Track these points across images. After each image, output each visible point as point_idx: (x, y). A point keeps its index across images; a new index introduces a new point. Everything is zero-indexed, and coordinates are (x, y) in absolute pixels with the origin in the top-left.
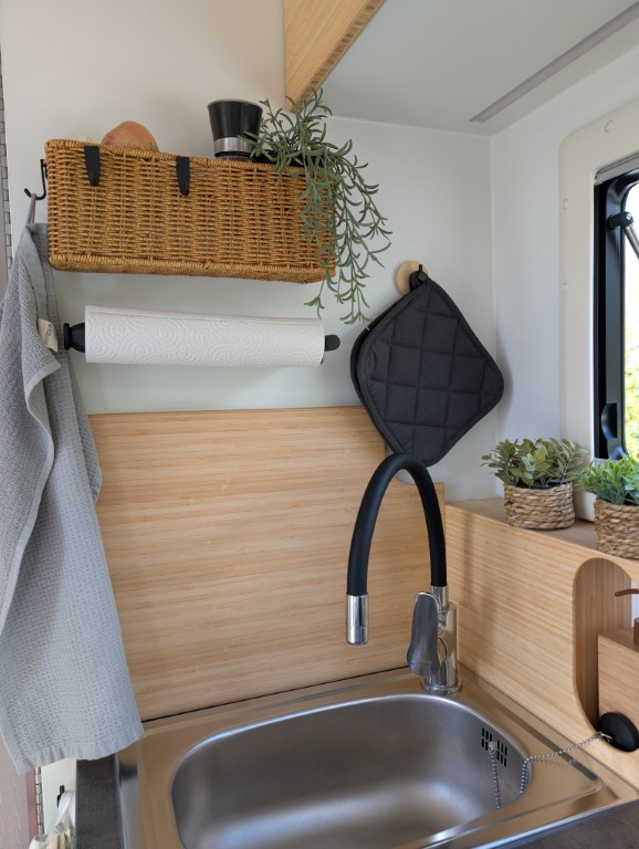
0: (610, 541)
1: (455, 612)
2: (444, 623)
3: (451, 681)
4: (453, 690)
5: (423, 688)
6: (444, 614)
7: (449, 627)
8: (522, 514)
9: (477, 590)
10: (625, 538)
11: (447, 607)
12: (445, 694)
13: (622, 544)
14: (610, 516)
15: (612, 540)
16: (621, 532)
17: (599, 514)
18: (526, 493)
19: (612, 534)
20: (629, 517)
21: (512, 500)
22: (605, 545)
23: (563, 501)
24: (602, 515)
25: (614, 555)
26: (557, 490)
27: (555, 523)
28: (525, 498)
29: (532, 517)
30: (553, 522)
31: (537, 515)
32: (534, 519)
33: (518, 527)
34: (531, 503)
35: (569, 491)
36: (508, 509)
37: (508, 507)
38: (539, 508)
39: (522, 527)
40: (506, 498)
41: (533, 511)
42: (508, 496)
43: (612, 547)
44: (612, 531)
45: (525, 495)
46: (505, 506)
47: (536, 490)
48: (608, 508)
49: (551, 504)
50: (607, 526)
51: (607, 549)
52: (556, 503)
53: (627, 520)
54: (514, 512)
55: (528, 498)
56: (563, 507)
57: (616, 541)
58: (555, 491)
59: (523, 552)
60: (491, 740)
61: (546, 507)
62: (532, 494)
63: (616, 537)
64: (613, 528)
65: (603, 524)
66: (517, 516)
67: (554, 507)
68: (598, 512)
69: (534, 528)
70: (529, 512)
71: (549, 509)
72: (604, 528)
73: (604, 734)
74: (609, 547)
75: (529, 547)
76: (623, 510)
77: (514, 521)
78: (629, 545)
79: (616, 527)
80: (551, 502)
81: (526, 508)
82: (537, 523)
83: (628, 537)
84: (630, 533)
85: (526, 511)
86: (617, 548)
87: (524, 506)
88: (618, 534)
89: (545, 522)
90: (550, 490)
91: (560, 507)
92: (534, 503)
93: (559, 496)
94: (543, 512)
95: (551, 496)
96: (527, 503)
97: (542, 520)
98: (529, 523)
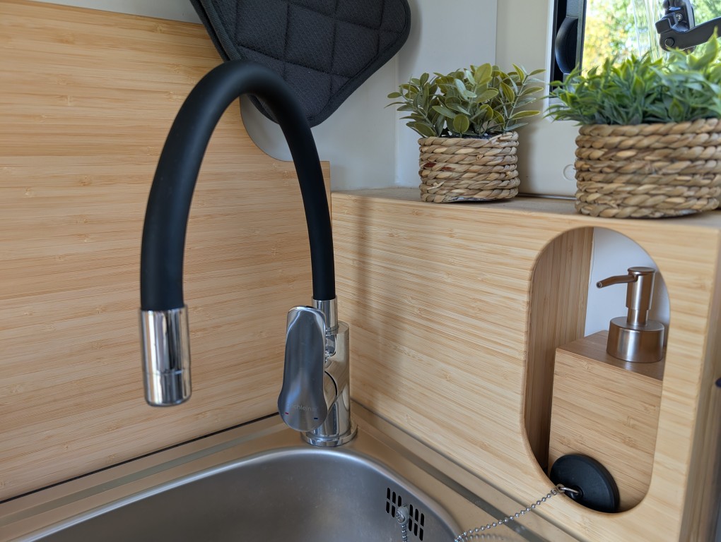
0: (610, 194)
1: (347, 333)
2: (332, 351)
3: (342, 427)
4: (346, 438)
5: (304, 441)
6: (333, 338)
7: (339, 356)
8: (448, 179)
9: (375, 303)
10: (639, 184)
11: (336, 328)
12: (334, 446)
13: (632, 193)
14: (617, 148)
15: (615, 191)
16: (634, 173)
17: (592, 150)
18: (455, 145)
19: (616, 181)
20: (653, 144)
21: (432, 161)
22: (600, 202)
23: (507, 157)
24: (599, 149)
25: (614, 217)
26: (502, 138)
27: (496, 192)
28: (453, 154)
29: (463, 182)
30: (493, 190)
31: (470, 178)
32: (466, 186)
33: (440, 203)
34: (462, 160)
35: (515, 144)
36: (427, 176)
37: (426, 173)
38: (475, 168)
39: (447, 201)
40: (422, 160)
41: (466, 172)
42: (426, 156)
43: (612, 203)
44: (618, 174)
45: (453, 149)
46: (420, 173)
47: (472, 139)
48: (613, 134)
49: (492, 160)
50: (609, 167)
51: (601, 208)
52: (499, 160)
53: (648, 149)
54: (435, 178)
55: (458, 152)
56: (507, 167)
57: (623, 192)
58: (499, 140)
59: (447, 238)
60: (400, 505)
61: (484, 165)
62: (465, 146)
63: (624, 183)
64: (620, 168)
65: (600, 165)
66: (440, 184)
67: (495, 166)
68: (591, 147)
69: (465, 200)
70: (459, 174)
71: (489, 168)
72: (601, 172)
73: (566, 486)
74: (605, 204)
75: (456, 230)
76: (642, 133)
77: (434, 193)
78: (647, 194)
79: (626, 165)
80: (493, 158)
81: (454, 169)
82: (471, 192)
83: (646, 180)
84: (650, 174)
85: (454, 175)
86: (622, 203)
87: (452, 166)
88: (628, 177)
89: (482, 190)
90: (491, 139)
91: (504, 166)
92: (467, 160)
93: (504, 148)
94: (480, 174)
95: (492, 148)
96: (456, 161)
97: (477, 187)
98: (457, 193)
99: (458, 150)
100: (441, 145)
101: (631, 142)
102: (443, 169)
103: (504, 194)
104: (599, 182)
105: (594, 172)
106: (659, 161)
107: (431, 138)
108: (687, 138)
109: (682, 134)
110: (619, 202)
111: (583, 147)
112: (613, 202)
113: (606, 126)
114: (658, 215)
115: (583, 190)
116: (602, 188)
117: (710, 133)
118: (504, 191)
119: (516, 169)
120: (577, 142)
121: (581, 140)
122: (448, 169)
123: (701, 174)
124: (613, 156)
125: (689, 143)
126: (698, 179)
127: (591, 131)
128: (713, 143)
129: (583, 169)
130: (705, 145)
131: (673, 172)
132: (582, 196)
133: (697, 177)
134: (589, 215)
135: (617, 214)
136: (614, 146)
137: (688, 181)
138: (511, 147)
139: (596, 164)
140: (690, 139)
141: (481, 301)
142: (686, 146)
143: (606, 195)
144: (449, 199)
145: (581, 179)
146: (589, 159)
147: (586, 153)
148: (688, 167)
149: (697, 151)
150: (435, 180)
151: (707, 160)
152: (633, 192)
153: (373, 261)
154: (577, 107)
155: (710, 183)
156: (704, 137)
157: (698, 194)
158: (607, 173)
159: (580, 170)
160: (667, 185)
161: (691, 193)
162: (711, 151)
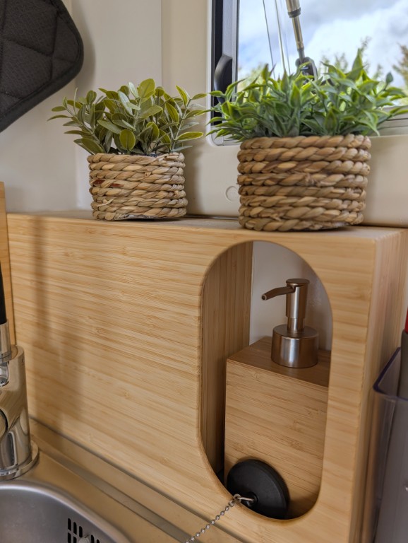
0: (273, 207)
4: (26, 467)
7: (13, 384)
8: (117, 196)
9: (54, 324)
10: (300, 196)
13: (293, 206)
14: (278, 159)
15: (277, 203)
16: (296, 185)
17: (253, 163)
18: (123, 161)
19: (278, 194)
20: (311, 156)
21: (101, 177)
22: (263, 216)
23: (174, 176)
24: (261, 161)
25: (277, 230)
26: (168, 157)
27: (165, 210)
28: (121, 170)
29: (133, 199)
30: (163, 208)
31: (140, 196)
32: (135, 203)
33: (111, 221)
34: (131, 177)
35: (181, 164)
36: (96, 194)
37: (96, 190)
38: (143, 185)
39: (118, 219)
40: (91, 177)
41: (134, 189)
42: (95, 172)
43: (274, 216)
44: (279, 187)
45: (121, 165)
46: (91, 190)
47: (139, 156)
48: (273, 146)
49: (160, 178)
50: (271, 179)
51: (265, 221)
52: (167, 179)
53: (306, 160)
54: (105, 195)
55: (126, 169)
56: (175, 186)
57: (285, 204)
58: (166, 159)
59: (121, 256)
60: (81, 536)
61: (153, 183)
62: (133, 163)
63: (285, 196)
64: (282, 180)
65: (262, 178)
66: (110, 201)
67: (164, 184)
68: (253, 160)
69: (136, 217)
70: (128, 191)
71: (157, 186)
72: (263, 185)
73: (242, 496)
74: (268, 217)
75: (128, 248)
76: (300, 145)
77: (105, 211)
78: (308, 206)
79: (287, 177)
80: (161, 176)
81: (123, 185)
82: (141, 209)
83: (306, 193)
84: (309, 186)
85: (123, 192)
86: (285, 215)
87: (121, 182)
88: (289, 189)
89: (152, 208)
90: (158, 157)
91: (172, 185)
92: (136, 176)
93: (171, 167)
94: (149, 191)
95: (159, 166)
96: (125, 178)
97: (147, 204)
98: (127, 210)
99: (126, 166)
100: (108, 161)
101: (290, 153)
102: (112, 186)
103: (174, 212)
104: (262, 195)
105: (257, 185)
106: (317, 173)
107: (99, 154)
108: (341, 151)
109: (336, 147)
110: (282, 215)
111: (246, 161)
112: (276, 215)
113: (266, 138)
114: (317, 227)
115: (246, 204)
116: (265, 201)
117: (358, 148)
118: (173, 210)
119: (184, 190)
120: (239, 157)
121: (243, 154)
122: (117, 186)
123: (352, 188)
124: (274, 168)
125: (343, 156)
126: (351, 192)
127: (252, 145)
128: (361, 159)
129: (246, 183)
130: (355, 160)
131: (330, 184)
132: (245, 211)
133: (349, 190)
134: (253, 229)
135: (280, 227)
136: (275, 158)
137: (343, 194)
138: (178, 167)
139: (258, 176)
140: (343, 153)
141: (155, 317)
142: (339, 160)
143: (268, 208)
144: (120, 216)
145: (244, 193)
146: (251, 172)
147: (248, 166)
148: (342, 180)
149: (349, 164)
150: (104, 197)
151: (356, 175)
152: (294, 204)
153: (50, 282)
154: (238, 120)
155: (359, 197)
156: (354, 152)
157: (350, 207)
158: (269, 186)
159: (243, 184)
160: (325, 197)
161: (345, 206)
162: (359, 166)
